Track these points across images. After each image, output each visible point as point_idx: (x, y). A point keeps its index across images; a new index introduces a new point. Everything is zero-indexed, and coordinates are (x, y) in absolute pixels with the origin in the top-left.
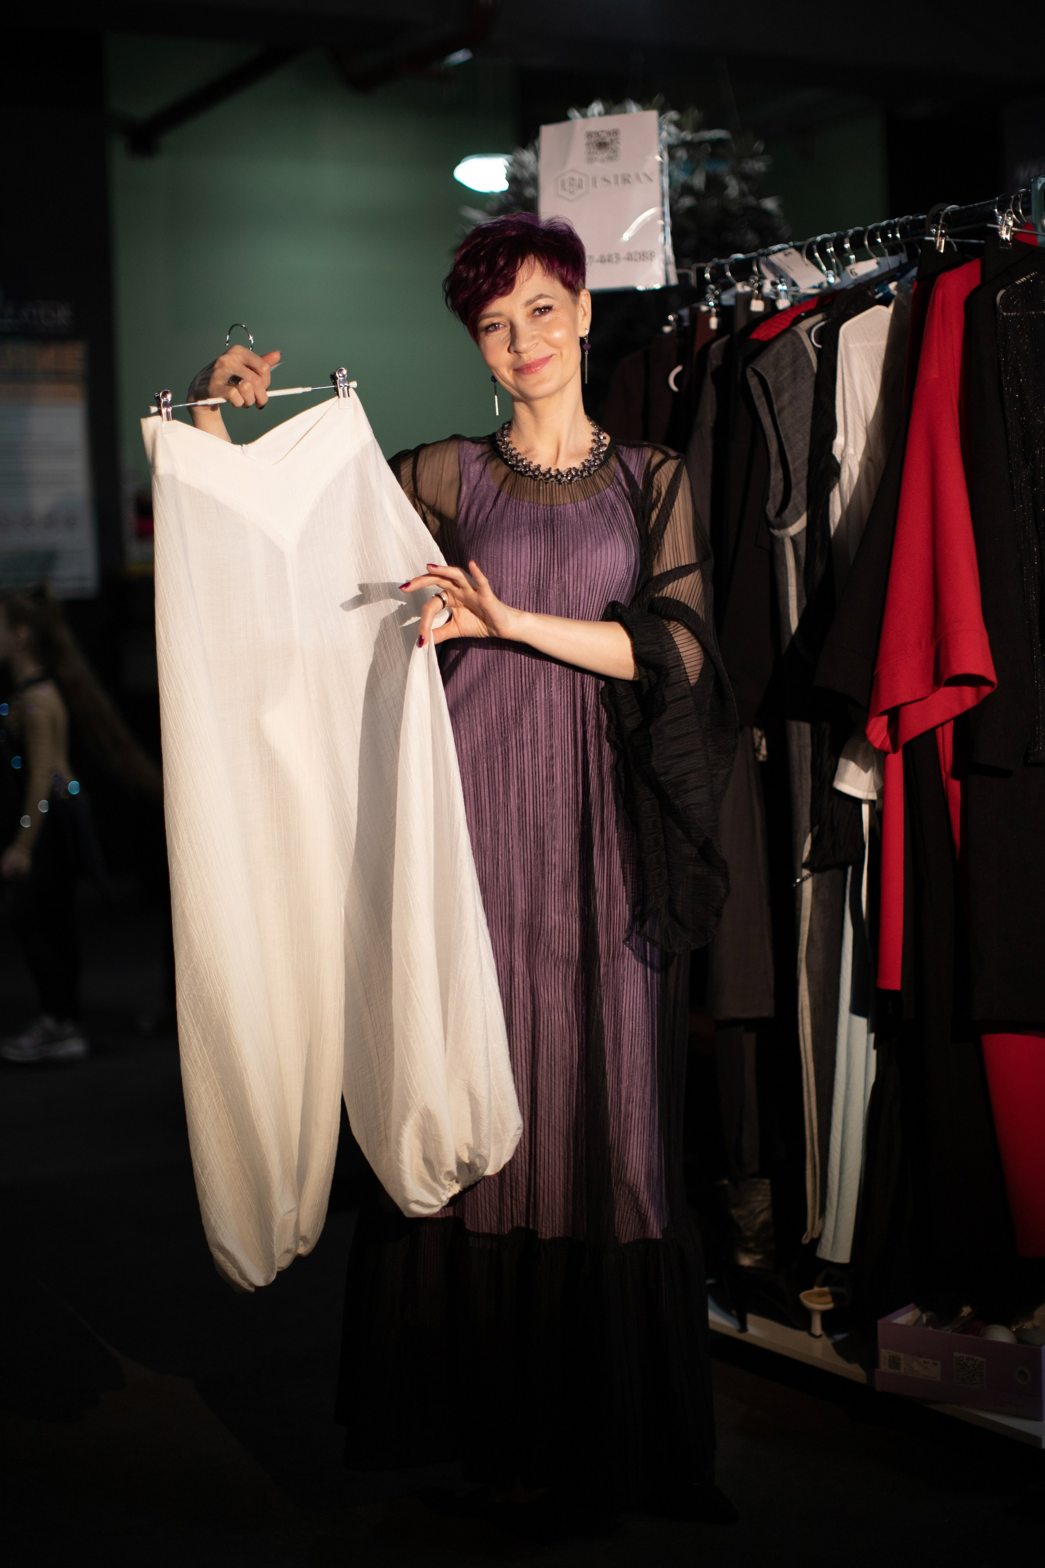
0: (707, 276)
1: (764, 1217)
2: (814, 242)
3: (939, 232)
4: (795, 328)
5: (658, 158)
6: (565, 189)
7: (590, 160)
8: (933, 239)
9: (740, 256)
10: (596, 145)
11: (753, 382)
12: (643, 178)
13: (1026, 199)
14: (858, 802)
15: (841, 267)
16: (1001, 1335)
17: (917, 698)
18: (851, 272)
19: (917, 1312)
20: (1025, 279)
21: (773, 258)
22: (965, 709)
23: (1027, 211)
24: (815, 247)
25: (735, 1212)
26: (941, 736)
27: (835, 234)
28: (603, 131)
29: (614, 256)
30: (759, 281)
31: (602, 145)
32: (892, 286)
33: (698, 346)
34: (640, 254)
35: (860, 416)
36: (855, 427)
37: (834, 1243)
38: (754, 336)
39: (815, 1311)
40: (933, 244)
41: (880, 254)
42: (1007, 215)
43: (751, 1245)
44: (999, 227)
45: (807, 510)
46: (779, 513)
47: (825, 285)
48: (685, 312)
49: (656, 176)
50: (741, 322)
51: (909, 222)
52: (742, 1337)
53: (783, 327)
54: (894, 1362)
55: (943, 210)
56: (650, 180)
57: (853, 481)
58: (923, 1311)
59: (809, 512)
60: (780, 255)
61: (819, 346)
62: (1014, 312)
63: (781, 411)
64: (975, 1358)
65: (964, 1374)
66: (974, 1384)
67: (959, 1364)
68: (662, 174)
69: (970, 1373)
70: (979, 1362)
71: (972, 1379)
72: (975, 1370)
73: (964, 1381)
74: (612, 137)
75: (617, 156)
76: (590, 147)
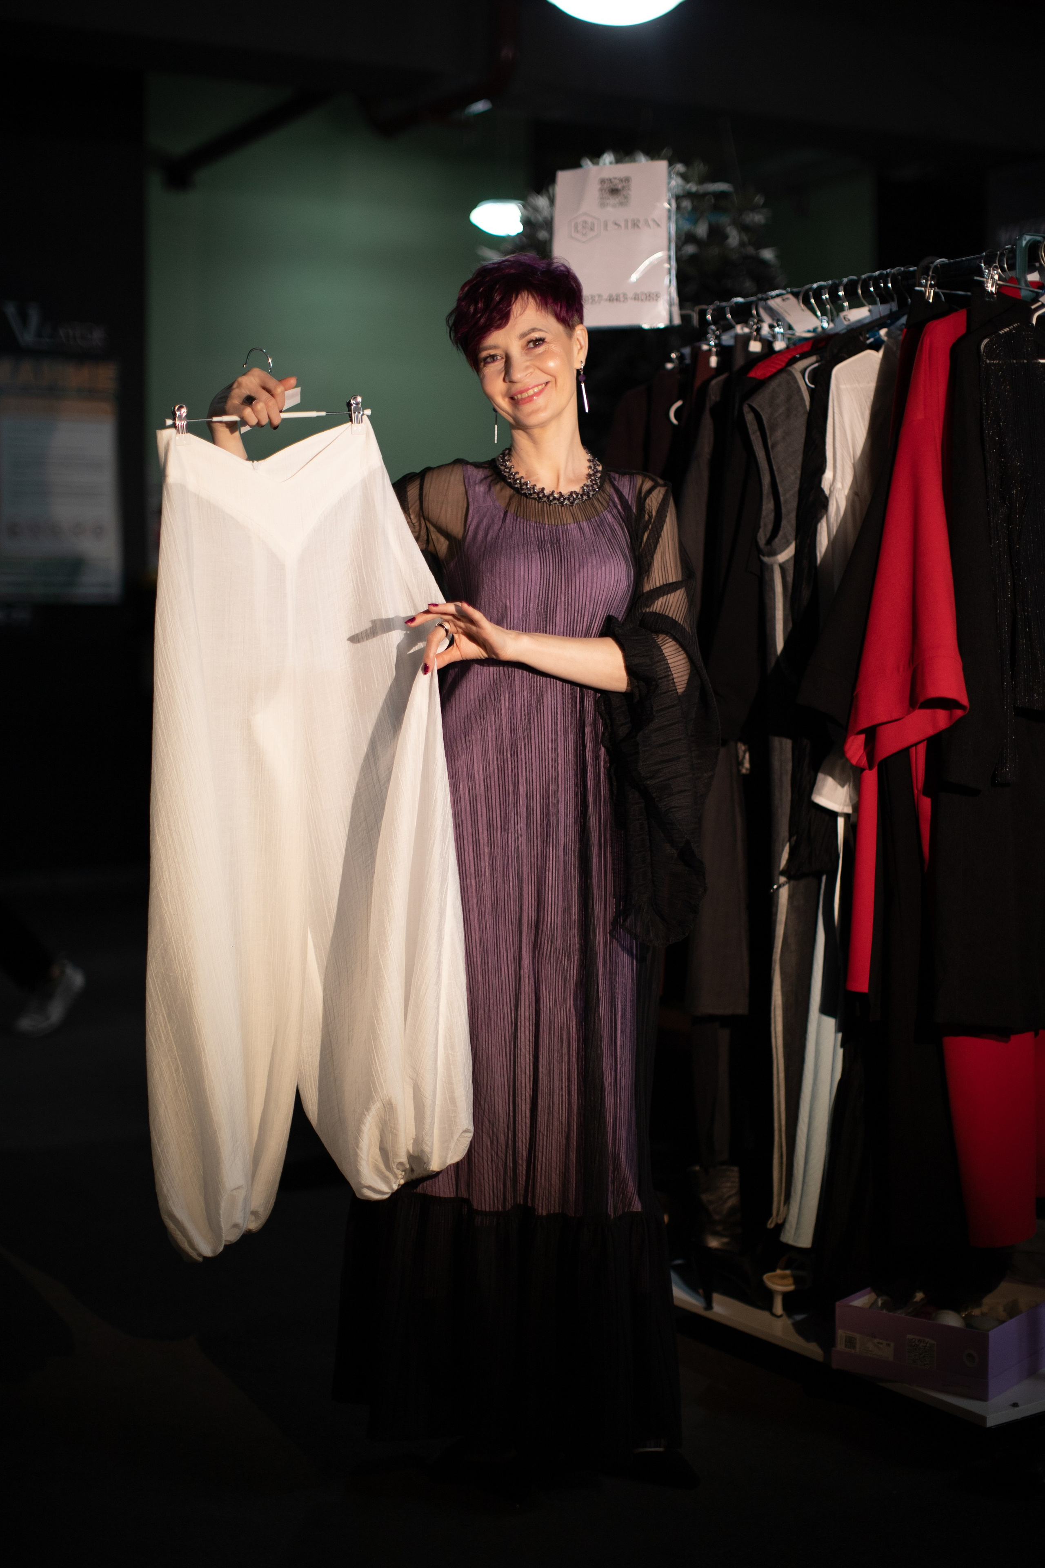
0: (709, 317)
1: (732, 1202)
2: (811, 289)
3: (929, 282)
4: (790, 368)
5: (667, 206)
6: (578, 231)
7: (603, 205)
8: (923, 289)
9: (740, 300)
10: (609, 191)
11: (749, 417)
12: (651, 223)
13: (1011, 255)
14: (834, 815)
15: (835, 313)
16: (952, 1320)
17: (894, 719)
18: (845, 318)
19: (873, 1296)
20: (1008, 329)
21: (772, 303)
22: (936, 731)
23: (1012, 267)
24: (811, 294)
25: (705, 1197)
26: (914, 755)
27: (830, 282)
28: (615, 178)
29: (621, 296)
30: (757, 323)
31: (614, 191)
32: (883, 332)
33: (698, 383)
34: (646, 294)
35: (849, 453)
36: (843, 463)
37: (797, 1229)
38: (752, 374)
39: (777, 1292)
40: (922, 294)
41: (873, 302)
42: (993, 269)
43: (719, 1228)
44: (985, 280)
45: (796, 539)
46: (769, 542)
47: (820, 329)
48: (687, 351)
49: (664, 222)
50: (739, 361)
51: (900, 273)
52: (708, 1314)
53: (779, 367)
54: (850, 1342)
55: (932, 263)
56: (658, 225)
57: (839, 513)
58: (878, 1295)
59: (798, 541)
60: (779, 300)
61: (813, 386)
62: (996, 360)
63: (774, 446)
64: (927, 1340)
65: (916, 1355)
66: (925, 1364)
67: (911, 1346)
68: (669, 220)
69: (921, 1354)
70: (930, 1344)
71: (923, 1360)
72: (926, 1352)
73: (916, 1361)
74: (624, 184)
75: (628, 202)
76: (603, 192)
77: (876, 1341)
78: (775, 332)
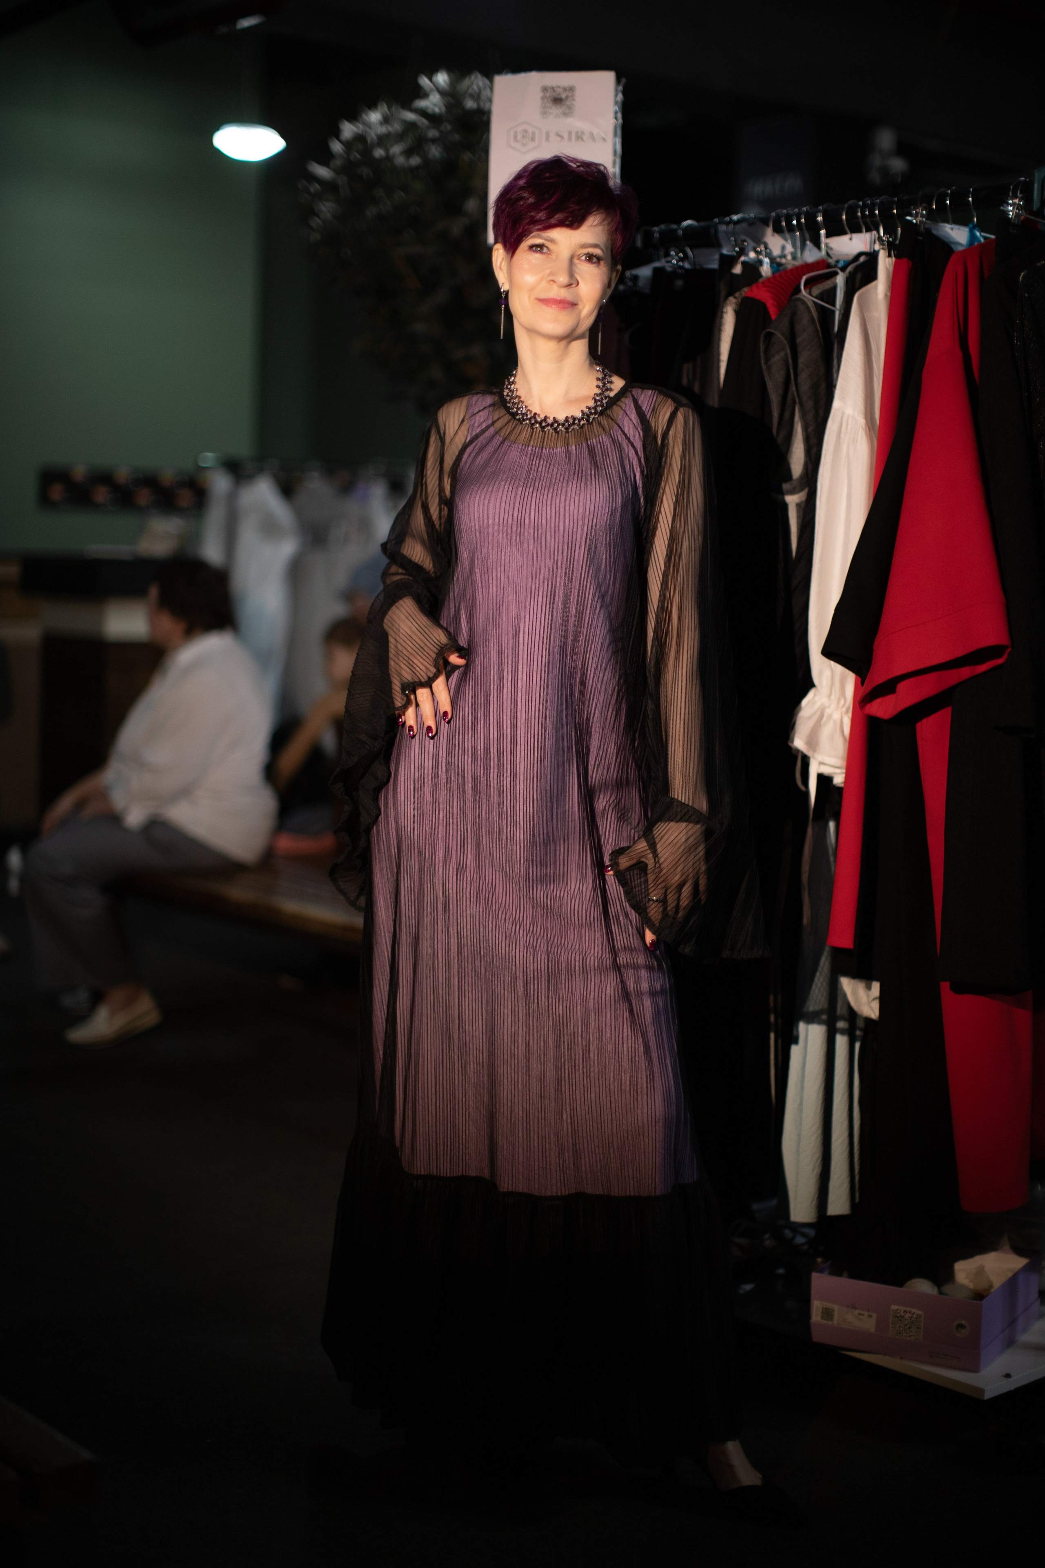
5: (612, 119)
6: (517, 140)
7: (544, 114)
10: (552, 99)
12: (596, 137)
28: (559, 87)
31: (557, 101)
49: (609, 136)
54: (827, 1314)
56: (604, 140)
64: (913, 1310)
65: (900, 1327)
66: (910, 1336)
67: (896, 1317)
68: (615, 135)
69: (906, 1325)
70: (917, 1315)
71: (908, 1331)
72: (912, 1322)
73: (900, 1333)
74: (568, 93)
75: (571, 113)
76: (545, 100)
77: (857, 1312)
78: (761, 257)
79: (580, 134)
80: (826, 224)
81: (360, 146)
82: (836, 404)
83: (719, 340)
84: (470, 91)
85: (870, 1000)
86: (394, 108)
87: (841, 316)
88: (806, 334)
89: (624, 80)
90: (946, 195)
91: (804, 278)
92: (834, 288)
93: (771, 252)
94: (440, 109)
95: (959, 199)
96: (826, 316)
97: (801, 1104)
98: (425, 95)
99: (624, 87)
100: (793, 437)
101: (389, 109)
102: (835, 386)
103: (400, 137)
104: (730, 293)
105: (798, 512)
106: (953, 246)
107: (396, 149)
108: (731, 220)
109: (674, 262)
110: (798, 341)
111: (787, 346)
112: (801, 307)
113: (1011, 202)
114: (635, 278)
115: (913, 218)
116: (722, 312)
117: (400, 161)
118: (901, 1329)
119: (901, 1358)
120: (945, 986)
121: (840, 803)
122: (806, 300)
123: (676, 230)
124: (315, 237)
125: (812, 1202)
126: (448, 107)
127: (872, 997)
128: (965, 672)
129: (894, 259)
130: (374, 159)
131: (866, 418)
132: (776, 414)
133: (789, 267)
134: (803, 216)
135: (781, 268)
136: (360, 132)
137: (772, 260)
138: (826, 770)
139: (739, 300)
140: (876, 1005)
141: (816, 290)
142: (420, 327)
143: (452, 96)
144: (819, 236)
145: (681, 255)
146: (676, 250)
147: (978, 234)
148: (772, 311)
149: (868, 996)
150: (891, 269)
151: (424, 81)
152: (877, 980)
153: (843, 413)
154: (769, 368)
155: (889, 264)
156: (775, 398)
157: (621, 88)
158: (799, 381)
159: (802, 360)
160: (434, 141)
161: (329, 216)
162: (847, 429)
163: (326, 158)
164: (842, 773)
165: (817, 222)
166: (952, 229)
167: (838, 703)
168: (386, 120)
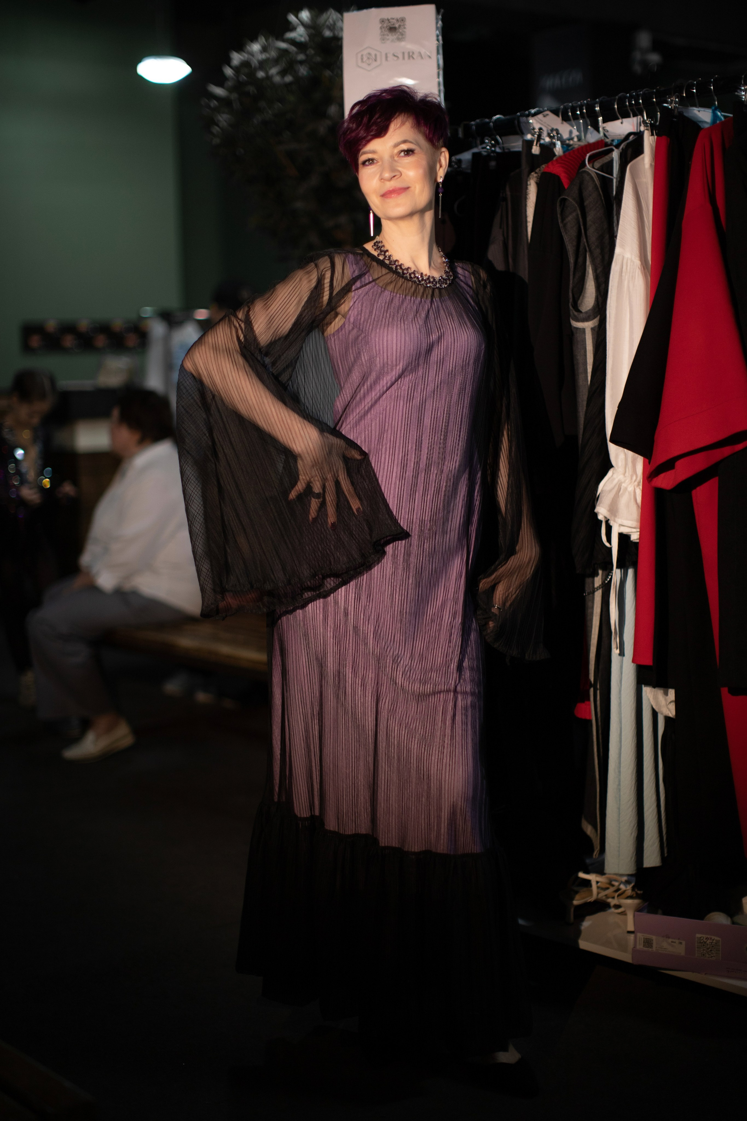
5: (436, 41)
6: (364, 61)
7: (383, 40)
9: (500, 117)
10: (388, 28)
12: (424, 56)
16: (720, 919)
18: (601, 131)
24: (568, 110)
28: (393, 19)
31: (392, 29)
49: (433, 55)
54: (648, 943)
56: (430, 57)
64: (713, 937)
65: (704, 950)
66: (712, 957)
67: (700, 942)
68: (438, 53)
69: (708, 949)
70: (716, 940)
71: (710, 953)
72: (713, 946)
73: (704, 955)
74: (400, 23)
75: (404, 38)
76: (383, 31)
77: (670, 940)
78: (554, 141)
79: (411, 54)
80: (603, 113)
81: (246, 70)
82: (618, 250)
83: (526, 205)
84: (327, 23)
85: (668, 703)
86: (270, 40)
87: (617, 183)
88: (592, 199)
89: (442, 11)
90: (693, 85)
91: (588, 155)
92: (611, 161)
93: (561, 135)
94: (305, 38)
95: (703, 88)
96: (606, 183)
97: (619, 785)
98: (293, 29)
99: (442, 16)
100: (586, 278)
101: (266, 40)
102: (616, 237)
103: (276, 61)
104: (532, 170)
105: (593, 334)
106: (700, 124)
107: (273, 71)
108: (530, 113)
109: (488, 147)
110: (585, 204)
111: (578, 208)
112: (587, 178)
113: (743, 88)
114: (459, 161)
115: (668, 105)
116: (527, 185)
117: (277, 79)
118: (705, 952)
119: (705, 974)
120: (724, 691)
121: (637, 555)
122: (589, 171)
123: (489, 123)
124: (216, 141)
125: (631, 858)
126: (310, 36)
127: (669, 701)
128: (727, 451)
129: (656, 137)
130: (258, 79)
131: (641, 260)
132: (572, 260)
133: (576, 146)
134: (584, 107)
135: (570, 148)
136: (246, 59)
137: (563, 143)
138: (625, 530)
139: (539, 175)
140: (672, 707)
141: (598, 164)
142: (299, 205)
143: (314, 28)
144: (598, 121)
145: (493, 142)
146: (489, 139)
147: (719, 114)
148: (565, 181)
149: (666, 700)
150: (654, 145)
151: (292, 18)
152: (672, 688)
153: (623, 257)
154: (565, 225)
155: (652, 140)
156: (570, 248)
157: (440, 17)
158: (588, 234)
159: (589, 218)
160: (301, 62)
161: (225, 124)
162: (627, 269)
163: (221, 81)
164: (638, 532)
165: (596, 110)
166: (699, 111)
167: (631, 479)
168: (264, 49)
